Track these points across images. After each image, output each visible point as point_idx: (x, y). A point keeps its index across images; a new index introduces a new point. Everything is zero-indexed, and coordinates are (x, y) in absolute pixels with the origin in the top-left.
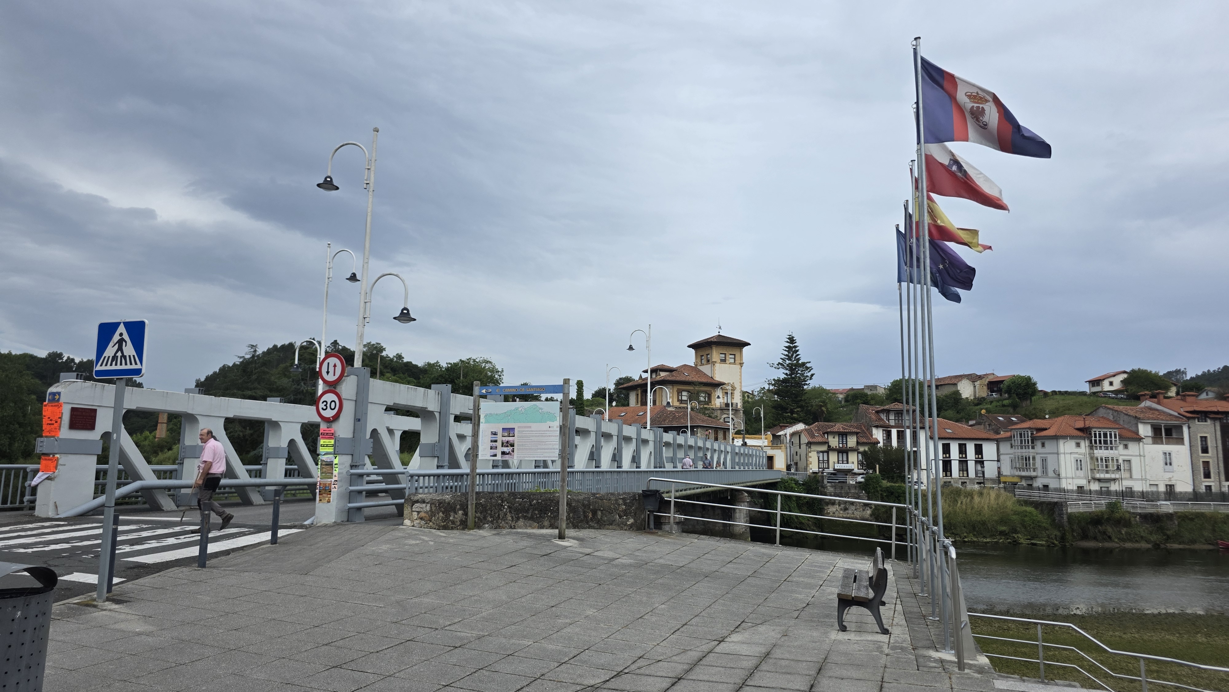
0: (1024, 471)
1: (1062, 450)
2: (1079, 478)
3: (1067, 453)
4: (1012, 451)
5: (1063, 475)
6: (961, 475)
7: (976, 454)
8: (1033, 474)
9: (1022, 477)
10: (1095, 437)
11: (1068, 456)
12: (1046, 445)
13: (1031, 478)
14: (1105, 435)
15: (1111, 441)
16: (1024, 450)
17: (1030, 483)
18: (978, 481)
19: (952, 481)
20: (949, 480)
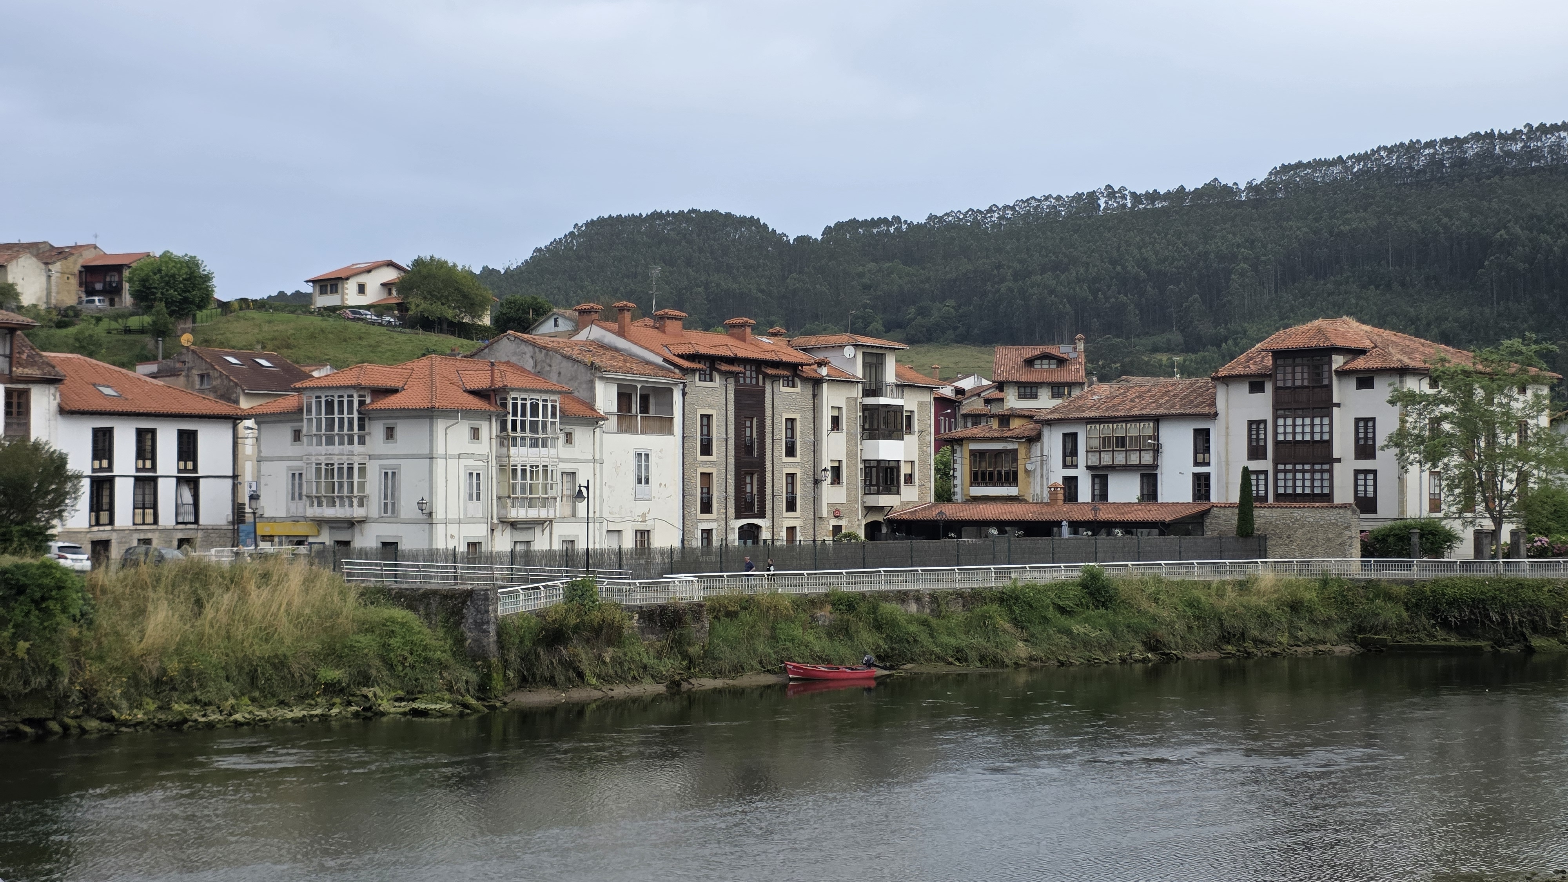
0: (333, 504)
1: (440, 449)
2: (473, 520)
3: (452, 457)
4: (297, 450)
5: (439, 514)
6: (139, 520)
7: (180, 458)
8: (358, 512)
9: (320, 523)
10: (515, 414)
11: (452, 463)
12: (399, 432)
13: (351, 524)
14: (534, 407)
15: (545, 424)
16: (336, 448)
17: (343, 537)
18: (180, 535)
19: (114, 538)
20: (104, 536)
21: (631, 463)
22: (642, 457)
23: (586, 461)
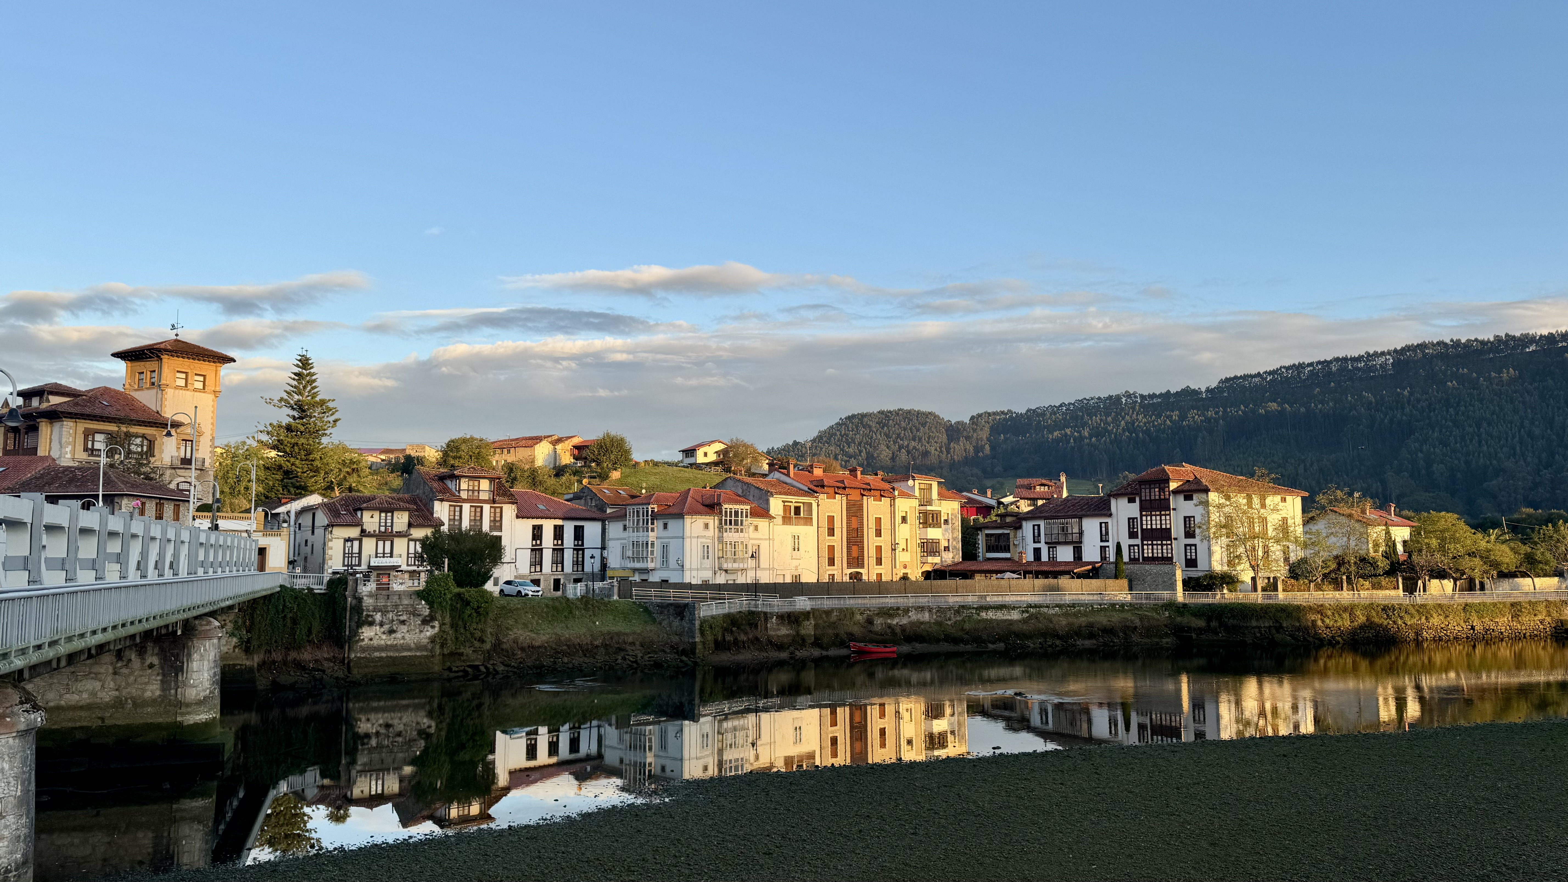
0: (639, 561)
1: (687, 533)
2: (705, 569)
3: (694, 537)
4: (625, 534)
5: (687, 565)
6: (554, 569)
7: (575, 539)
8: (651, 565)
9: (635, 570)
10: (726, 516)
11: (694, 541)
12: (669, 526)
13: (646, 571)
14: (736, 513)
15: (742, 521)
16: (641, 534)
17: (644, 577)
18: (575, 577)
19: (542, 578)
20: (537, 577)
21: (790, 540)
22: (796, 538)
23: (766, 539)
